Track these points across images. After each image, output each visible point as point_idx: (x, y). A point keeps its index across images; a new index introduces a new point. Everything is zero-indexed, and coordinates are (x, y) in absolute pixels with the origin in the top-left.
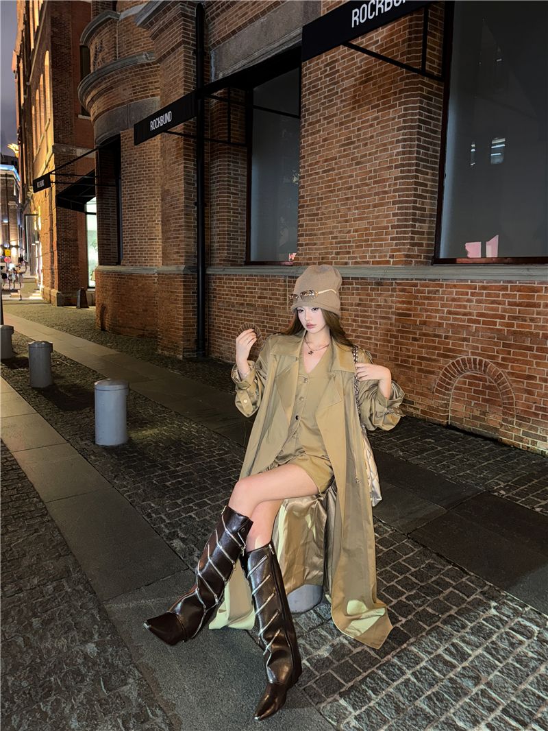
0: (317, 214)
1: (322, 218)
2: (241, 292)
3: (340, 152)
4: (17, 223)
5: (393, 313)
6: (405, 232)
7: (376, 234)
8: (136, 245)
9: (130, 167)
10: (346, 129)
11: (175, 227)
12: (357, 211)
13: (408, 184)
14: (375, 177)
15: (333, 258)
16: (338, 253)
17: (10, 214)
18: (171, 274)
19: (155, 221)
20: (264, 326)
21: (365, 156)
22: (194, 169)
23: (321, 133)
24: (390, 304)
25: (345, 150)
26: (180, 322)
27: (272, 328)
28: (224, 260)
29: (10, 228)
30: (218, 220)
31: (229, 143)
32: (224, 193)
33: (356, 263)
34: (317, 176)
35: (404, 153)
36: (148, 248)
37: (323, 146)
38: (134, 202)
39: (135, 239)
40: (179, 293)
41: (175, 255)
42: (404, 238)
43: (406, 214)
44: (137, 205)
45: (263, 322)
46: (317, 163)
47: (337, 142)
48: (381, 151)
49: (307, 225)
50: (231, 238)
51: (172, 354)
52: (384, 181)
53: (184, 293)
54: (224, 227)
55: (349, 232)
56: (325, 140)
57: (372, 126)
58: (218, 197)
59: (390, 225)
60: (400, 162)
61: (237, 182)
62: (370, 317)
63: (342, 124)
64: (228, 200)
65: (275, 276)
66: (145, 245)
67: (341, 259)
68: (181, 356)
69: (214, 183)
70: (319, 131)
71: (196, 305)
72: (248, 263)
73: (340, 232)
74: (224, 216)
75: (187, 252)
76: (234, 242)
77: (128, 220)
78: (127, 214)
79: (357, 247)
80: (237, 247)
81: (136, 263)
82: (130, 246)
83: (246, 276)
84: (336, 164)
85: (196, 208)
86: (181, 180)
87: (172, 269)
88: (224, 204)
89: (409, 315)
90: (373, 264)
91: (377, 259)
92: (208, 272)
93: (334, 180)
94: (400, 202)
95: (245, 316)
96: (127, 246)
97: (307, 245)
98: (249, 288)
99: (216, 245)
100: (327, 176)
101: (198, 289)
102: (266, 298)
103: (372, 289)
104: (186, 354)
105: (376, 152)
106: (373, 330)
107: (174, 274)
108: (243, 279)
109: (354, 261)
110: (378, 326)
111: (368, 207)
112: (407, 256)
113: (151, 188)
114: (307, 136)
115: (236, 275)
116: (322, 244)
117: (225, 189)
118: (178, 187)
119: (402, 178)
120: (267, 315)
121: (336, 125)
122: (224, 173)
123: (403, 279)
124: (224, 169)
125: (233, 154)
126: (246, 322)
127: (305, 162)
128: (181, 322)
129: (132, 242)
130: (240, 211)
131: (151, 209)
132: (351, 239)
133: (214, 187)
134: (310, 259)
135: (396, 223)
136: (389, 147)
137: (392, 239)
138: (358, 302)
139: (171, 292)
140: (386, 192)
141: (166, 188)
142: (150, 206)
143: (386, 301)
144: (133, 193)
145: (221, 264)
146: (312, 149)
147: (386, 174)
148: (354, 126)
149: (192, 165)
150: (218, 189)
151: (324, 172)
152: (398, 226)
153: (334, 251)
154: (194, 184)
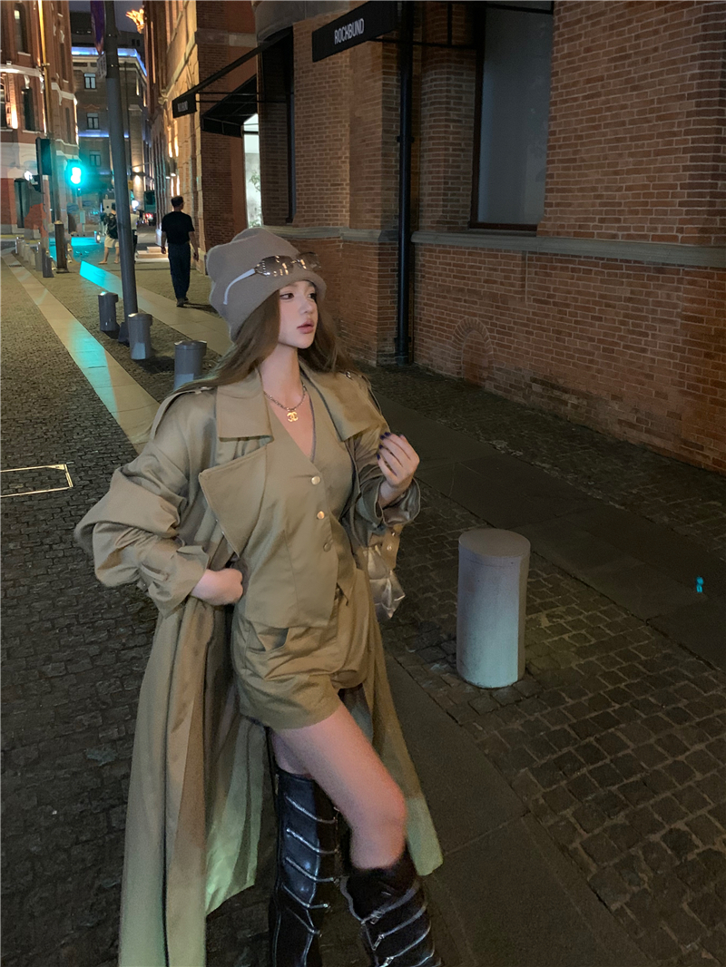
0: (574, 160)
1: (580, 166)
2: (460, 272)
3: (608, 69)
4: (141, 138)
5: (679, 315)
6: (701, 195)
7: (659, 195)
8: (314, 194)
9: (306, 77)
10: (618, 36)
11: (369, 172)
12: (631, 159)
13: (706, 122)
14: (659, 110)
15: (595, 227)
16: (602, 220)
17: (131, 124)
18: (361, 242)
19: (340, 158)
20: (492, 324)
21: (645, 77)
22: (398, 87)
23: (583, 39)
24: (675, 301)
25: (616, 68)
26: (372, 314)
27: (504, 327)
28: (438, 222)
29: (132, 145)
30: (430, 161)
31: (449, 45)
32: (440, 121)
33: (629, 236)
34: (575, 104)
35: (702, 76)
36: (330, 198)
37: (584, 59)
38: (313, 129)
39: (312, 185)
40: (372, 270)
41: (368, 215)
42: (699, 204)
43: (703, 168)
44: (316, 133)
45: (491, 318)
46: (575, 84)
47: (605, 54)
48: (669, 72)
49: (559, 176)
50: (449, 189)
51: (362, 357)
52: (671, 116)
53: (379, 271)
54: (438, 172)
55: (620, 189)
56: (588, 50)
57: (656, 32)
58: (431, 127)
59: (678, 183)
60: (695, 91)
61: (459, 104)
62: (645, 318)
63: (612, 27)
64: (445, 132)
65: (509, 251)
66: (326, 194)
67: (607, 228)
68: (375, 362)
69: (426, 105)
70: (579, 36)
71: (396, 289)
72: (474, 225)
73: (607, 189)
74: (439, 155)
75: (384, 211)
76: (452, 195)
77: (303, 156)
78: (301, 147)
79: (631, 212)
80: (458, 201)
81: (313, 220)
82: (305, 194)
83: (468, 248)
84: (603, 87)
85: (399, 144)
86: (378, 104)
87: (361, 234)
88: (439, 138)
89: (701, 320)
90: (652, 240)
91: (659, 233)
92: (413, 240)
93: (599, 111)
94: (694, 150)
95: (465, 307)
96: (300, 194)
97: (558, 205)
98: (471, 267)
99: (426, 200)
100: (590, 105)
101: (399, 265)
102: (495, 282)
103: (650, 278)
104: (380, 359)
105: (661, 73)
106: (650, 339)
107: (366, 243)
108: (463, 253)
109: (626, 233)
110: (657, 332)
111: (647, 154)
112: (702, 230)
113: (336, 109)
114: (562, 44)
115: (453, 247)
116: (581, 205)
117: (441, 115)
118: (374, 114)
119: (698, 113)
120: (498, 307)
121: (604, 29)
122: (441, 91)
123: (693, 267)
124: (441, 85)
125: (456, 62)
126: (466, 316)
127: (558, 81)
128: (374, 313)
129: (309, 190)
130: (463, 146)
131: (336, 140)
132: (623, 201)
133: (426, 111)
134: (562, 226)
135: (687, 181)
136: (681, 66)
137: (681, 204)
138: (629, 295)
139: (362, 269)
140: (675, 134)
141: (357, 114)
142: (334, 136)
143: (669, 296)
144: (311, 116)
145: (432, 228)
146: (569, 63)
147: (676, 107)
148: (630, 31)
149: (394, 80)
150: (431, 115)
151: (586, 97)
152: (690, 186)
153: (598, 217)
154: (396, 110)
